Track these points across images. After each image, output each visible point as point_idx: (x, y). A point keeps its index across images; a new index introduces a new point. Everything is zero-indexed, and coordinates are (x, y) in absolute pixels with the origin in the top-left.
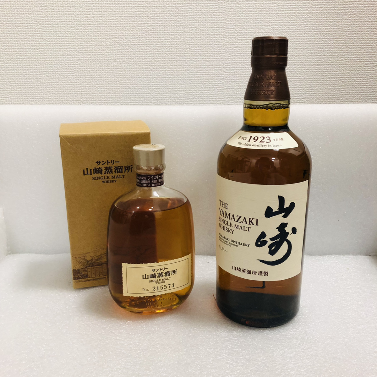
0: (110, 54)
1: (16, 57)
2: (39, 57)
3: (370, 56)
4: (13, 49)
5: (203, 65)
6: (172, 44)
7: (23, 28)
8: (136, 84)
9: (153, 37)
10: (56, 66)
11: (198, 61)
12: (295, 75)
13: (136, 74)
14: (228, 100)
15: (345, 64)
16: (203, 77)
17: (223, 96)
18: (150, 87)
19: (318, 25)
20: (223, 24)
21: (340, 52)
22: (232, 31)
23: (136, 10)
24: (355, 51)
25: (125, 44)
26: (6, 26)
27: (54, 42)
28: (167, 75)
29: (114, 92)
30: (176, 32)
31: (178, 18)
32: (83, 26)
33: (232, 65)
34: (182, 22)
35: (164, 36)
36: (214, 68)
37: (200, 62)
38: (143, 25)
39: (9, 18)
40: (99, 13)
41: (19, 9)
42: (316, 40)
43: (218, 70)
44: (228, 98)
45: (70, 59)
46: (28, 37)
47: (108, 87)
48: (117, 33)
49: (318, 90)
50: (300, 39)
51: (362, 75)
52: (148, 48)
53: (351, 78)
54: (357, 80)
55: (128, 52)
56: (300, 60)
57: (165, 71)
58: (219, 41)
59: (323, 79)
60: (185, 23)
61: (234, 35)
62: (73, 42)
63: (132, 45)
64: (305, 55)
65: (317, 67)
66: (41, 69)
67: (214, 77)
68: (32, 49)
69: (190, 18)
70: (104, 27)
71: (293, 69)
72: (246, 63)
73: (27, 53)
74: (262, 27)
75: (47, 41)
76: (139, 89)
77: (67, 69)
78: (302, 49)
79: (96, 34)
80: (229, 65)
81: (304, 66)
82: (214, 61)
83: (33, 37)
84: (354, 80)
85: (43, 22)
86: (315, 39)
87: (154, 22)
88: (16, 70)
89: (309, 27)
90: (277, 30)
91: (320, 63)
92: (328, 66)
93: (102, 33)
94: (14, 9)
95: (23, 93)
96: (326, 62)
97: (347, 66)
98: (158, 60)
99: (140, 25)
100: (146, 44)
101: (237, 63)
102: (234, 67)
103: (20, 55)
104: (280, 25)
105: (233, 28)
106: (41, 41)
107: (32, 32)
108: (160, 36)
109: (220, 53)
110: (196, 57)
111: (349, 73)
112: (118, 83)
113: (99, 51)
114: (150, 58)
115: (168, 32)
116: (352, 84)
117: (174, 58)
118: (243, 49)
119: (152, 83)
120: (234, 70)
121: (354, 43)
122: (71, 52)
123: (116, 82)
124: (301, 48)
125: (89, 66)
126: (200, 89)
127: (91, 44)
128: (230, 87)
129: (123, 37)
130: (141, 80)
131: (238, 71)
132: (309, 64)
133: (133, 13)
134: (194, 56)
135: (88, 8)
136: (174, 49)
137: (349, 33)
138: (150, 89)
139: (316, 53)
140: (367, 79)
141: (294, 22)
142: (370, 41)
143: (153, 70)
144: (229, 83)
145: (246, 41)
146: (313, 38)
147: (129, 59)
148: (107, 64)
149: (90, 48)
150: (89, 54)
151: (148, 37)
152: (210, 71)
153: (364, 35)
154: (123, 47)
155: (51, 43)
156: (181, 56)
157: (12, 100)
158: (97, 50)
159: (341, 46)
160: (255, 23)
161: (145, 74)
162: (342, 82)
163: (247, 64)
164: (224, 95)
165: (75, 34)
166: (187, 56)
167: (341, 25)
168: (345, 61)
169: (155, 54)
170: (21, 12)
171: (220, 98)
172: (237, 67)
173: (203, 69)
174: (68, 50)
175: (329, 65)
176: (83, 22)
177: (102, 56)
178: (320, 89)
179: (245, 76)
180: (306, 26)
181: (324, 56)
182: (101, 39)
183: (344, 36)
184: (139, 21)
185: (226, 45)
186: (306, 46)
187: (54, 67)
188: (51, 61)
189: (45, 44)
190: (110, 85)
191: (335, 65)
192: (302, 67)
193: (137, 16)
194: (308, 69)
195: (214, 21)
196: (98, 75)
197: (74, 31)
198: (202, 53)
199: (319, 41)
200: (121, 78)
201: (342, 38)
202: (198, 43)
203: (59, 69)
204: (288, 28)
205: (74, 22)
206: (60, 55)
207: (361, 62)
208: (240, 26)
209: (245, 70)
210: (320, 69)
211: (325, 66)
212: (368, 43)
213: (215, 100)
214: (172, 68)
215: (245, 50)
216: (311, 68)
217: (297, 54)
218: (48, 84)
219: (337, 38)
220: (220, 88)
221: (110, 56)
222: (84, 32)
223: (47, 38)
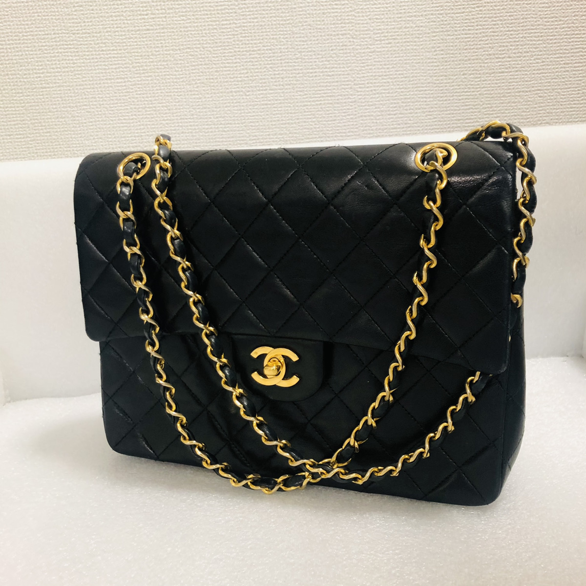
0: (181, 73)
1: (41, 86)
2: (75, 84)
3: (581, 53)
4: (36, 73)
5: (323, 82)
6: (274, 53)
7: (48, 42)
8: (224, 117)
9: (245, 44)
10: (100, 96)
11: (316, 76)
12: (466, 90)
13: (221, 102)
14: (364, 134)
15: (543, 69)
16: (324, 100)
17: (356, 128)
18: (244, 121)
19: (498, 10)
20: (350, 17)
21: (534, 50)
22: (366, 27)
23: (217, 4)
24: (558, 48)
25: (203, 56)
26: (24, 39)
27: (96, 60)
28: (269, 101)
29: (190, 131)
30: (280, 34)
31: (282, 12)
32: (138, 32)
33: (367, 80)
34: (288, 18)
35: (262, 41)
36: (341, 85)
37: (319, 78)
38: (228, 26)
39: (27, 27)
40: (161, 11)
41: (41, 12)
42: (496, 34)
43: (347, 88)
44: (363, 130)
45: (121, 84)
46: (57, 55)
47: (181, 124)
48: (189, 41)
49: (502, 111)
50: (470, 34)
51: (570, 84)
52: (238, 60)
53: (553, 90)
54: (563, 92)
55: (208, 68)
56: (473, 67)
57: (266, 94)
58: (345, 44)
59: (509, 95)
60: (292, 19)
61: (369, 34)
62: (124, 59)
63: (214, 57)
64: (480, 59)
65: (499, 76)
66: (79, 102)
67: (342, 99)
68: (64, 72)
69: (299, 11)
70: (170, 32)
71: (462, 81)
72: (388, 75)
73: (57, 78)
74: (410, 19)
75: (86, 59)
76: (228, 124)
77: (117, 99)
78: (474, 50)
79: (158, 44)
80: (363, 81)
81: (479, 76)
82: (340, 75)
83: (64, 54)
84: (558, 93)
85: (77, 30)
86: (493, 32)
87: (245, 21)
88: (42, 105)
89: (484, 14)
90: (435, 22)
91: (503, 70)
92: (517, 73)
93: (167, 41)
94: (33, 13)
95: (54, 139)
96: (513, 68)
97: (546, 71)
98: (254, 78)
99: (223, 27)
100: (235, 55)
101: (375, 76)
102: (371, 83)
103: (46, 82)
104: (438, 14)
105: (367, 23)
106: (76, 60)
107: (62, 47)
108: (255, 41)
109: (348, 62)
110: (311, 71)
111: (549, 82)
112: (195, 116)
113: (164, 70)
114: (242, 75)
115: (266, 35)
116: (555, 99)
117: (279, 74)
118: (384, 55)
119: (247, 113)
120: (371, 87)
121: (555, 36)
122: (122, 73)
123: (193, 115)
124: (474, 48)
125: (150, 93)
126: (321, 120)
127: (151, 60)
128: (365, 114)
129: (199, 46)
130: (229, 110)
131: (377, 88)
132: (487, 71)
133: (212, 9)
134: (308, 69)
135: (145, 5)
136: (278, 60)
137: (546, 20)
138: (245, 122)
139: (497, 54)
140: (579, 90)
141: (460, 9)
142: (580, 30)
143: (248, 94)
144: (364, 108)
145: (387, 42)
146: (490, 32)
147: (210, 79)
148: (177, 89)
149: (150, 65)
150: (150, 74)
151: (238, 44)
152: (334, 91)
153: (570, 22)
154: (201, 61)
155: (92, 61)
156: (288, 70)
157: (38, 151)
158: (161, 69)
159: (534, 40)
160: (401, 13)
161: (235, 101)
162: (540, 97)
163: (391, 77)
164: (357, 126)
165: (126, 46)
166: (298, 69)
167: (533, 9)
168: (542, 64)
169: (250, 69)
170: (44, 18)
171: (352, 132)
172: (375, 83)
173: (323, 88)
174: (118, 70)
175: (517, 71)
176: (138, 26)
177: (168, 77)
178: (506, 110)
179: (388, 95)
180: (478, 14)
181: (509, 57)
182: (166, 50)
183: (539, 25)
184: (223, 20)
185: (357, 50)
186: (480, 45)
187: (99, 97)
188: (93, 88)
189: (83, 63)
190: (183, 121)
191: (526, 71)
192: (476, 78)
193: (218, 13)
194: (486, 80)
195: (336, 14)
196: (166, 107)
197: (125, 40)
198: (321, 64)
199: (501, 36)
200: (199, 108)
201: (536, 29)
202: (314, 49)
203: (105, 101)
204: (452, 17)
205: (125, 27)
206: (106, 79)
207: (568, 64)
208: (377, 19)
209: (388, 86)
210: (503, 79)
211: (511, 73)
212: (577, 34)
213: (344, 135)
214: (276, 89)
215: (387, 56)
216: (490, 78)
217: (467, 58)
218: (91, 124)
219: (529, 29)
220: (352, 116)
221: (182, 76)
222: (139, 41)
223: (85, 55)
